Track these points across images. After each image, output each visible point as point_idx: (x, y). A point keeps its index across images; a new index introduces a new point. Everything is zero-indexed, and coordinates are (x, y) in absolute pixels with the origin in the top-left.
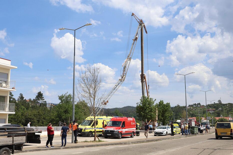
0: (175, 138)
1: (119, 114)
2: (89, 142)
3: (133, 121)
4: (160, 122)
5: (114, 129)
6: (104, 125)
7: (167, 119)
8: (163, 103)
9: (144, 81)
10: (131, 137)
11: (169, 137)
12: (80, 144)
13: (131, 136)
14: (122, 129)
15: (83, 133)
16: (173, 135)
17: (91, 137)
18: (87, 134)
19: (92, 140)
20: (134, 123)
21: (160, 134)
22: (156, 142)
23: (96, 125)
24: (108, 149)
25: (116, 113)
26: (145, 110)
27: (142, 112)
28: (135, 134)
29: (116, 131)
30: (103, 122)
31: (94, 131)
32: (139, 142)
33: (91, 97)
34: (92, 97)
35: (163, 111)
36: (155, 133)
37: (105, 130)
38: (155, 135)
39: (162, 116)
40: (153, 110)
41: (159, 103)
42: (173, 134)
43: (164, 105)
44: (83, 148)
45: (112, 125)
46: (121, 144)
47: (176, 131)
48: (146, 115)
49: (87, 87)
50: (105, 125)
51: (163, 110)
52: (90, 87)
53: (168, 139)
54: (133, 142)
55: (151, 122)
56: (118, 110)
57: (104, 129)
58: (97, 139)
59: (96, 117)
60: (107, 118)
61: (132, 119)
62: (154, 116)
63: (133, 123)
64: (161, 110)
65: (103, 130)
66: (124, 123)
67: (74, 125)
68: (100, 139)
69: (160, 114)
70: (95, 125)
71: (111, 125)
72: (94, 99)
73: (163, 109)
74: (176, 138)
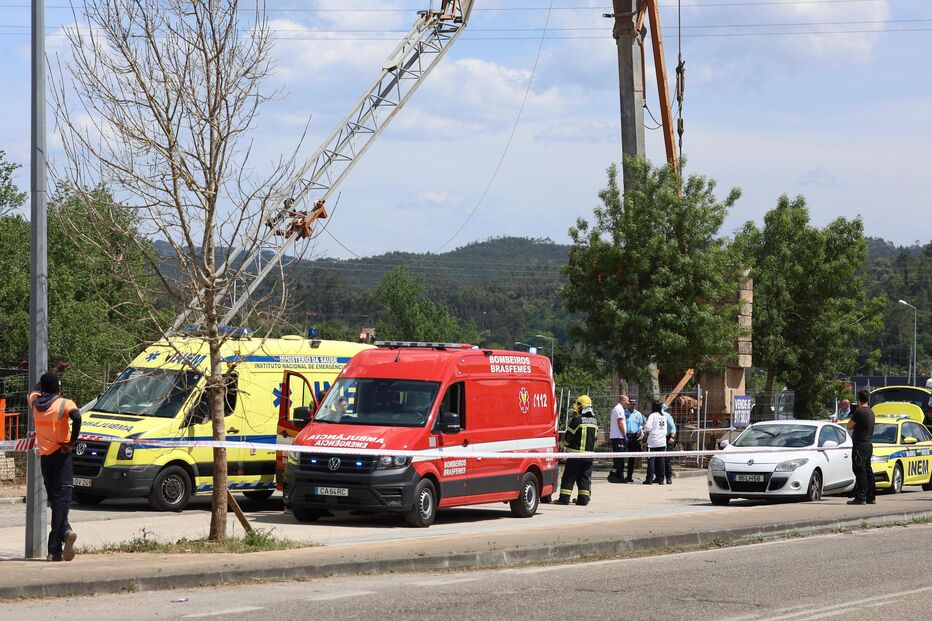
0: (877, 521)
1: (424, 309)
2: (167, 549)
3: (536, 382)
4: (768, 388)
5: (371, 446)
6: (291, 411)
7: (835, 357)
8: (800, 221)
9: (643, 32)
10: (519, 510)
11: (825, 516)
12: (101, 568)
13: (513, 503)
14: (440, 444)
15: (116, 476)
16: (871, 500)
17: (177, 509)
18: (146, 488)
19: (192, 536)
20: (541, 399)
21: (761, 487)
22: (713, 551)
23: (226, 415)
24: (321, 604)
25: (393, 300)
26: (646, 281)
27: (612, 304)
28: (546, 489)
29: (393, 466)
30: (285, 386)
31: (209, 458)
32: (572, 547)
33: (181, 180)
34: (190, 184)
35: (799, 294)
36: (720, 481)
37: (303, 455)
38: (717, 500)
39: (793, 336)
40: (715, 284)
41: (769, 219)
42: (866, 486)
43: (813, 236)
44: (125, 595)
45: (353, 407)
46: (425, 562)
47: (899, 464)
48: (653, 329)
49: (150, 98)
50: (298, 412)
51: (803, 286)
52: (173, 96)
53: (822, 532)
54: (525, 554)
55: (692, 384)
56: (411, 280)
57: (290, 448)
58: (233, 527)
59: (228, 349)
60: (315, 352)
61: (527, 360)
62: (716, 340)
63: (537, 397)
64: (781, 282)
65: (280, 455)
66: (456, 396)
67: (43, 408)
68: (254, 525)
69: (771, 318)
70: (221, 415)
71: (349, 413)
72: (211, 200)
73: (795, 275)
74: (885, 519)
